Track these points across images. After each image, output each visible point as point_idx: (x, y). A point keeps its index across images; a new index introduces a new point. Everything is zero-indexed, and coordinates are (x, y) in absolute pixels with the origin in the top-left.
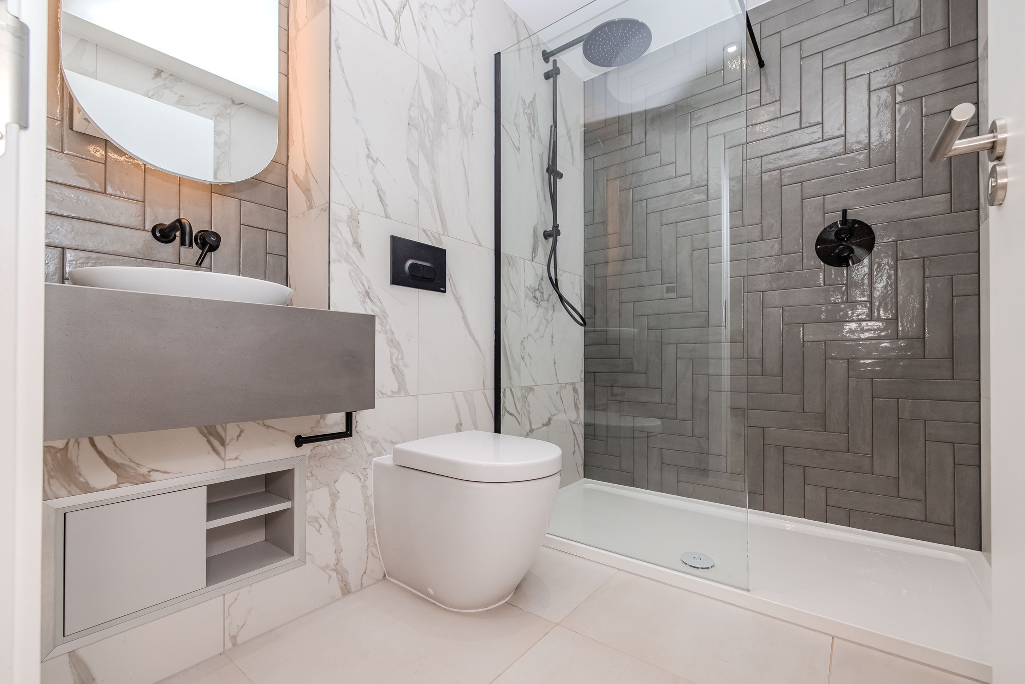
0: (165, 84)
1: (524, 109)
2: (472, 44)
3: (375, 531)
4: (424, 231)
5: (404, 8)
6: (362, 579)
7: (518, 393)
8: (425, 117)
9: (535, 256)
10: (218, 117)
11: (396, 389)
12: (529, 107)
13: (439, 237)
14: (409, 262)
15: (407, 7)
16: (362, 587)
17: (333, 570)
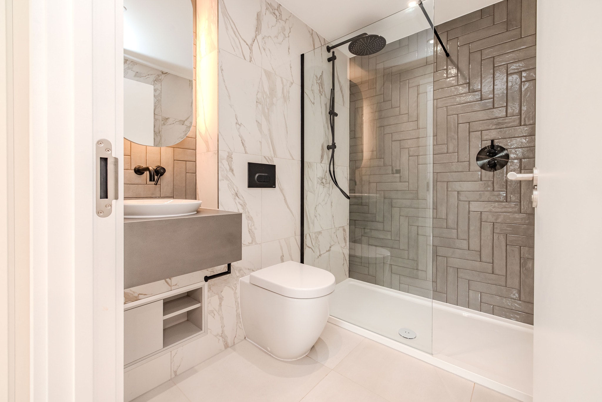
0: (129, 67)
1: (317, 81)
2: (289, 51)
3: (241, 316)
4: (264, 157)
5: (254, 41)
6: (234, 340)
7: (313, 236)
8: (265, 96)
9: (322, 160)
10: (155, 82)
11: (250, 242)
12: (319, 79)
13: (272, 159)
14: (257, 175)
15: (256, 41)
16: (234, 344)
17: (220, 336)
